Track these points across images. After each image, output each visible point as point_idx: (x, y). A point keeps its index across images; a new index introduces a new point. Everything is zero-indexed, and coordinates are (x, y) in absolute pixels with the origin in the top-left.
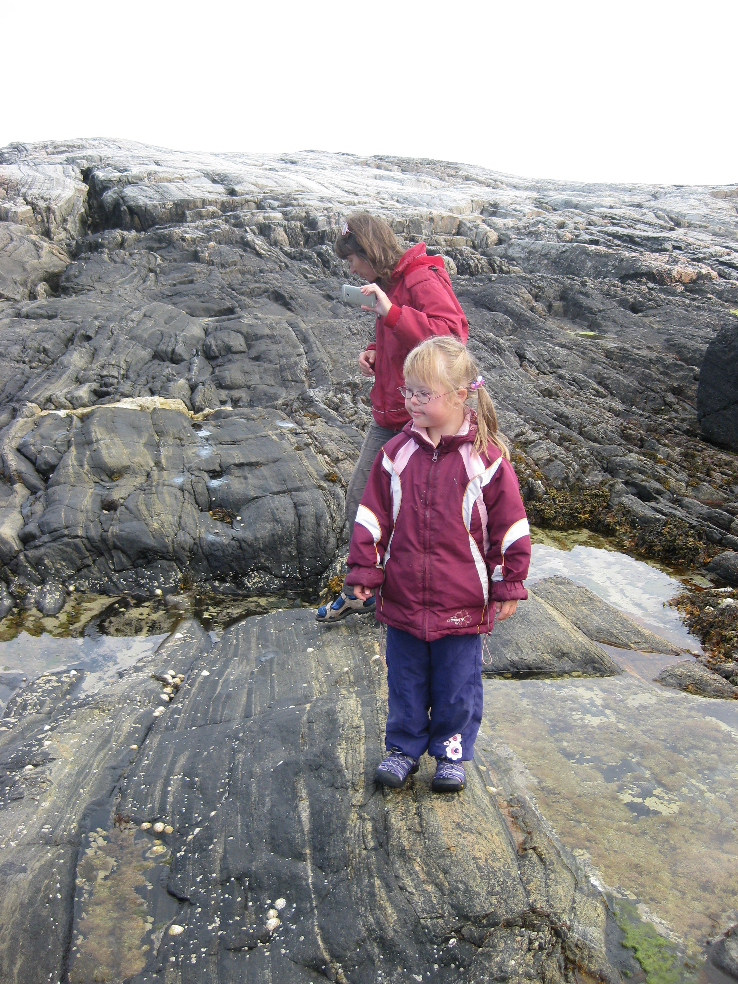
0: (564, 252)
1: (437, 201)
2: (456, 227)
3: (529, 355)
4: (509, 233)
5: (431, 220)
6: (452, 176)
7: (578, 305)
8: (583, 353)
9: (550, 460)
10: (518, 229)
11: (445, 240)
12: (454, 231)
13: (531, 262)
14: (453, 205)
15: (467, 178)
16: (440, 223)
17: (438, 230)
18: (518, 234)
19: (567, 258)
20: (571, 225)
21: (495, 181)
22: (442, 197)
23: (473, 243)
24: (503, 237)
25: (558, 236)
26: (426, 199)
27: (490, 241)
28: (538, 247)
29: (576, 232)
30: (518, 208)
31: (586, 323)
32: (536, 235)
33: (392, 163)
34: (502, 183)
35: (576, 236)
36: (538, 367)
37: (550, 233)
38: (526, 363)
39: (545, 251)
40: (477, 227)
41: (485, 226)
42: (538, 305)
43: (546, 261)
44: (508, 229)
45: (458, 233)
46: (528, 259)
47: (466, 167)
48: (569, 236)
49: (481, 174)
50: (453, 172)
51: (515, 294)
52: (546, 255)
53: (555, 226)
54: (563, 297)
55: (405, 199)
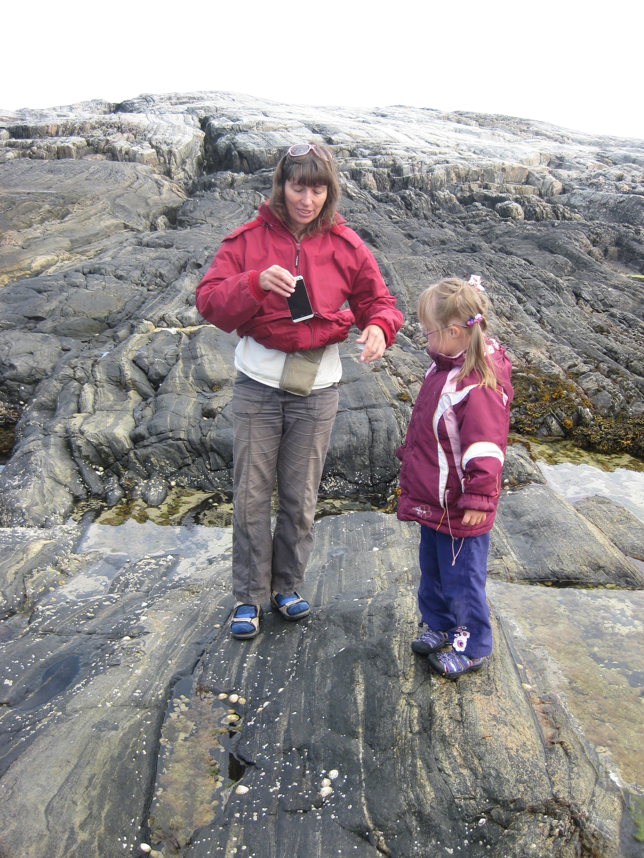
0: (621, 202)
1: (510, 154)
2: (525, 177)
3: (585, 295)
4: (572, 183)
5: (504, 170)
6: (524, 131)
7: (631, 251)
8: (634, 294)
9: (598, 391)
10: (581, 180)
11: (515, 188)
12: (523, 181)
13: (591, 210)
14: (524, 157)
15: (537, 134)
16: (511, 173)
17: (509, 179)
18: (581, 185)
19: (624, 207)
20: (629, 178)
21: (562, 136)
22: (514, 150)
23: (540, 191)
24: (566, 187)
25: (617, 188)
26: (499, 151)
27: (555, 190)
28: (598, 197)
29: (633, 185)
30: (582, 161)
31: (638, 268)
32: (597, 186)
33: (471, 118)
34: (568, 139)
35: (634, 188)
36: (592, 306)
37: (609, 185)
38: (581, 301)
39: (605, 201)
40: (544, 178)
41: (551, 177)
42: (596, 250)
43: (604, 210)
44: (572, 180)
45: (527, 183)
46: (589, 208)
47: (536, 123)
48: (627, 188)
49: (550, 130)
50: (525, 128)
51: (575, 239)
52: (605, 204)
53: (614, 179)
54: (618, 243)
55: (481, 151)
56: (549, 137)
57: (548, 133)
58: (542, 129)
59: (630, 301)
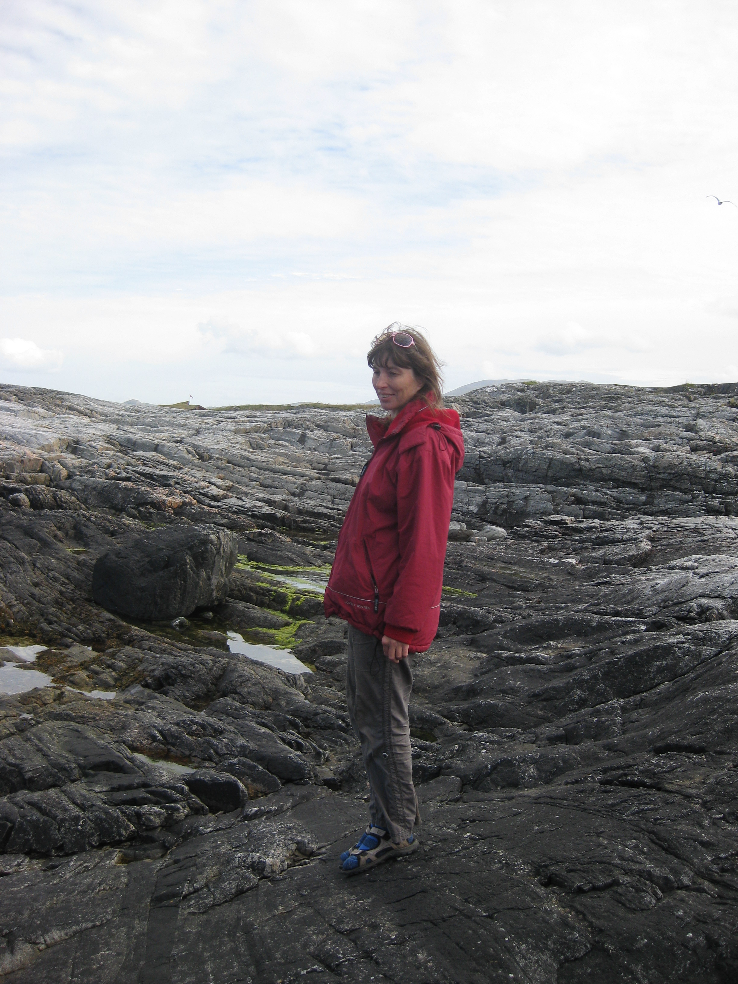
0: (105, 487)
1: (34, 439)
2: (39, 466)
4: (75, 470)
5: (22, 461)
6: (58, 406)
10: (81, 468)
11: (30, 477)
12: (38, 469)
13: (86, 493)
14: (45, 443)
15: (70, 408)
16: (28, 463)
17: (27, 468)
18: (81, 472)
19: (107, 490)
20: (116, 466)
21: (92, 411)
22: (38, 436)
23: (51, 478)
24: (71, 474)
25: (106, 474)
26: (27, 437)
27: (62, 476)
28: (91, 483)
29: (118, 471)
32: (92, 473)
33: (11, 392)
34: (97, 413)
35: (118, 474)
37: (101, 472)
39: (94, 486)
40: (53, 466)
41: (59, 465)
42: (59, 533)
43: (95, 493)
44: (75, 468)
45: (41, 471)
46: (84, 491)
47: (70, 397)
48: (113, 474)
50: (59, 402)
51: (47, 528)
52: (95, 488)
53: (105, 466)
54: (75, 528)
55: (12, 436)
56: (80, 412)
57: (79, 408)
58: (74, 403)
59: (63, 567)
